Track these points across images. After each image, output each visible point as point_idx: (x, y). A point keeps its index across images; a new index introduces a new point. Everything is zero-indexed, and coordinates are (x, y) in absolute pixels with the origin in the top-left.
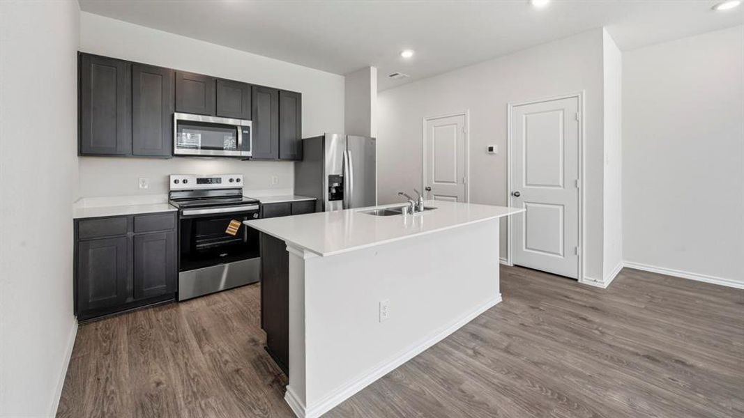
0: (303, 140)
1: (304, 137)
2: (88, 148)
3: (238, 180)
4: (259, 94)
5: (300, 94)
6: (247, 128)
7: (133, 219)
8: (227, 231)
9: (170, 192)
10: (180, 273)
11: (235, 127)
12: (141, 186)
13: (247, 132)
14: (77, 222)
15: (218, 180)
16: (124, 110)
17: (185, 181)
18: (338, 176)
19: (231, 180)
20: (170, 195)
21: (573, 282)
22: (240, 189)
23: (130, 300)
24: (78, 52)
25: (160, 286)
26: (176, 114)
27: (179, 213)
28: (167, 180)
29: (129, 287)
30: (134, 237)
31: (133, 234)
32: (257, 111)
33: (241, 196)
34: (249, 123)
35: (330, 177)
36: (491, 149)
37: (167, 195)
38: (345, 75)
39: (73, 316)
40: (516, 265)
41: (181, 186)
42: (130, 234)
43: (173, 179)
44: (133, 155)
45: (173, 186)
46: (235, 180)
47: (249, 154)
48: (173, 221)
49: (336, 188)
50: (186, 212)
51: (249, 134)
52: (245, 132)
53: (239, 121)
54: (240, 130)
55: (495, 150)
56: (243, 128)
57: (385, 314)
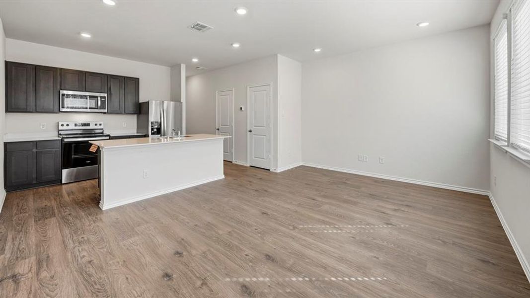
0: (140, 103)
1: (140, 102)
2: (10, 108)
3: (100, 125)
4: (112, 79)
5: (138, 79)
6: (104, 97)
7: (36, 143)
8: (90, 150)
9: (59, 131)
10: (63, 170)
11: (96, 97)
12: (41, 127)
13: (104, 99)
14: (6, 144)
15: (88, 125)
16: (31, 89)
17: (67, 125)
18: (157, 122)
19: (96, 125)
20: (58, 132)
21: (268, 171)
22: (102, 129)
23: (35, 182)
24: (5, 61)
25: (51, 176)
26: (61, 91)
27: (62, 140)
28: (57, 125)
29: (34, 176)
30: (37, 152)
31: (36, 150)
32: (110, 88)
33: (102, 133)
34: (106, 95)
35: (152, 123)
36: (241, 109)
37: (57, 132)
38: (171, 67)
39: (3, 189)
40: (251, 166)
41: (65, 127)
42: (35, 150)
43: (60, 124)
44: (36, 112)
45: (61, 128)
46: (98, 124)
47: (106, 111)
48: (59, 144)
49: (157, 128)
50: (66, 140)
51: (105, 101)
52: (102, 99)
53: (99, 94)
54: (99, 99)
55: (243, 109)
56: (102, 97)
57: (146, 176)
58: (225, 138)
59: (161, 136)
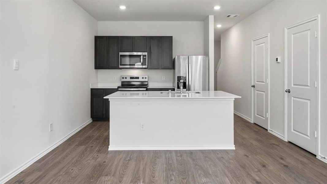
3: (146, 78)
4: (151, 40)
11: (140, 56)
13: (145, 57)
14: (92, 89)
15: (138, 78)
17: (126, 78)
18: (183, 76)
22: (147, 82)
24: (95, 36)
26: (119, 53)
27: (117, 89)
32: (151, 47)
33: (147, 85)
34: (146, 54)
35: (178, 77)
36: (277, 59)
38: (203, 21)
40: (290, 142)
41: (125, 80)
45: (122, 80)
46: (144, 78)
47: (146, 66)
50: (119, 89)
51: (146, 58)
52: (144, 57)
53: (142, 53)
54: (142, 57)
55: (279, 61)
56: (144, 56)
57: (143, 128)
58: (235, 98)
59: (187, 90)
